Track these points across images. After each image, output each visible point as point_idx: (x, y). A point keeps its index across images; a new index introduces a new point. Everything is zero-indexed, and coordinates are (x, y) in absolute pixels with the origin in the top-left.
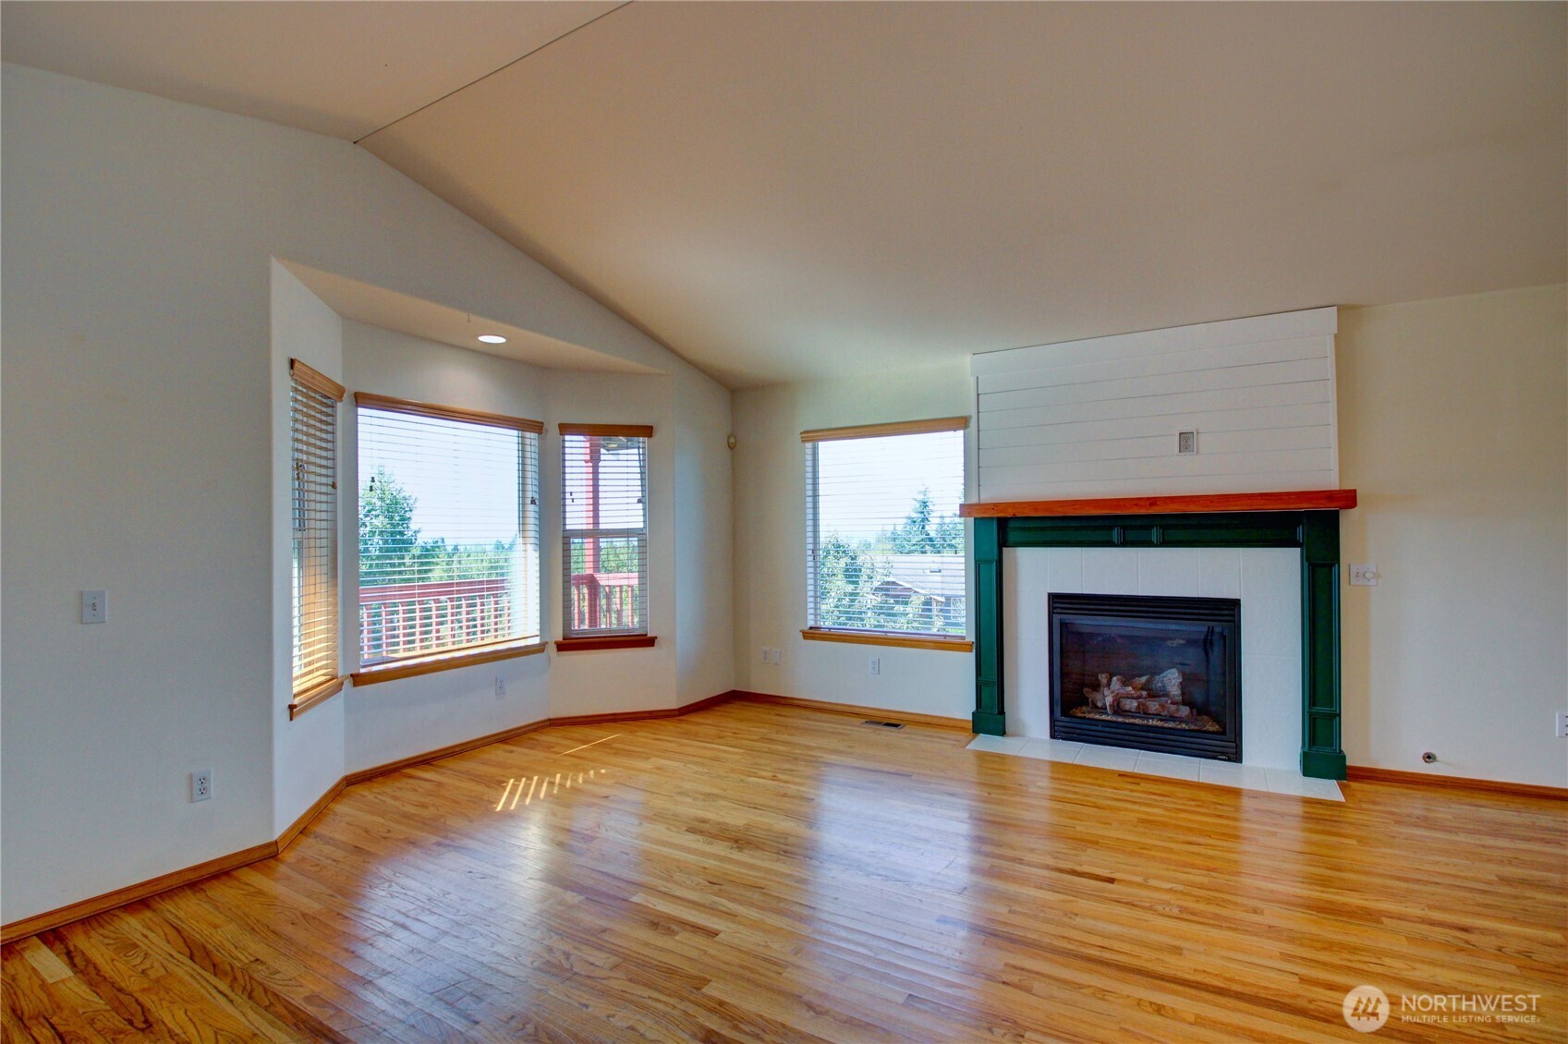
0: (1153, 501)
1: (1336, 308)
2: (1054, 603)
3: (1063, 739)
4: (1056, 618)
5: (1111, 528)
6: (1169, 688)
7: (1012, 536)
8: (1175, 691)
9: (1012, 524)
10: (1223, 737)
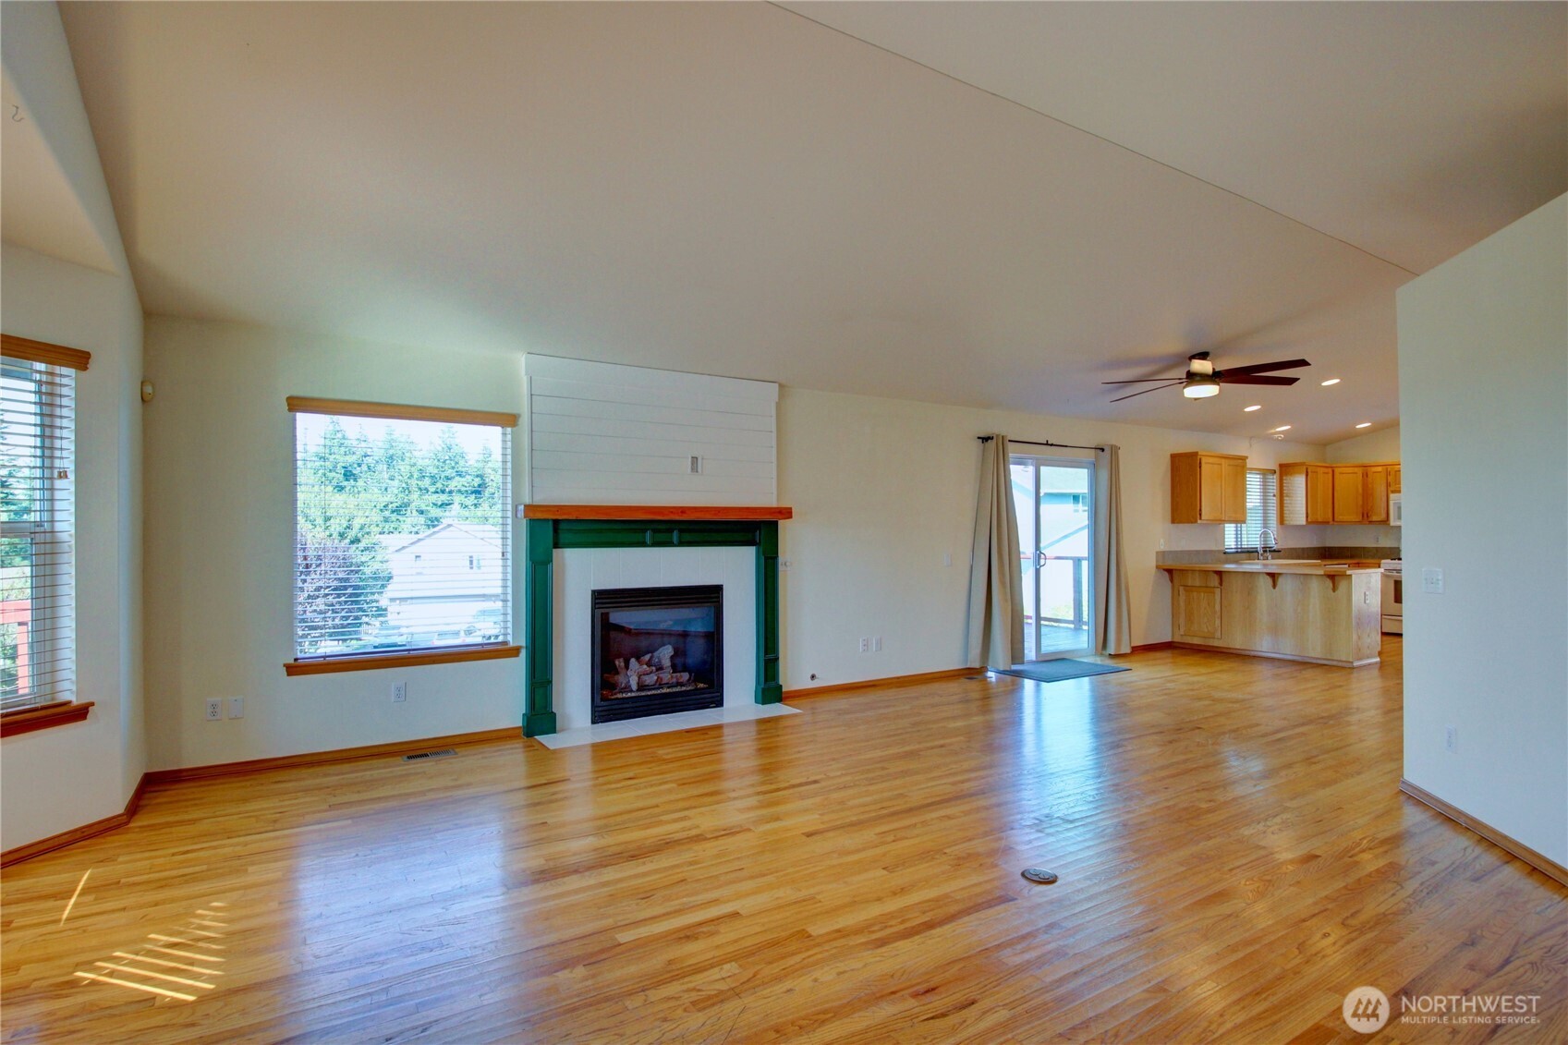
0: (683, 510)
1: (777, 385)
2: (596, 599)
3: (602, 722)
4: (598, 612)
5: (644, 531)
6: (663, 662)
7: (564, 537)
8: (667, 663)
9: (562, 526)
10: (712, 690)
